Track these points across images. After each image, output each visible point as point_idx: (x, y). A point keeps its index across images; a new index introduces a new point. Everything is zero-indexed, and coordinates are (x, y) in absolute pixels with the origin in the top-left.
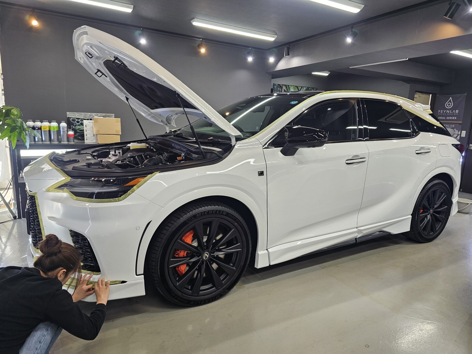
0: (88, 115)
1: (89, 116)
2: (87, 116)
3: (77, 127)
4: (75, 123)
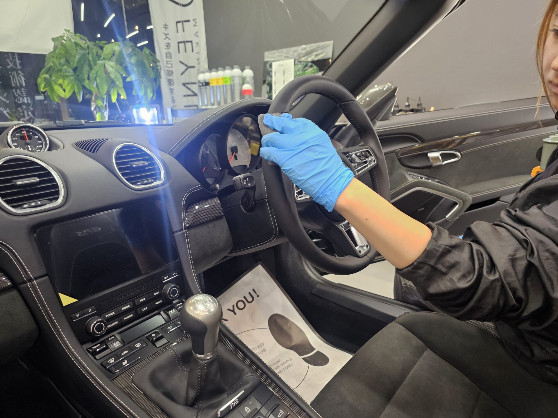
0: (291, 52)
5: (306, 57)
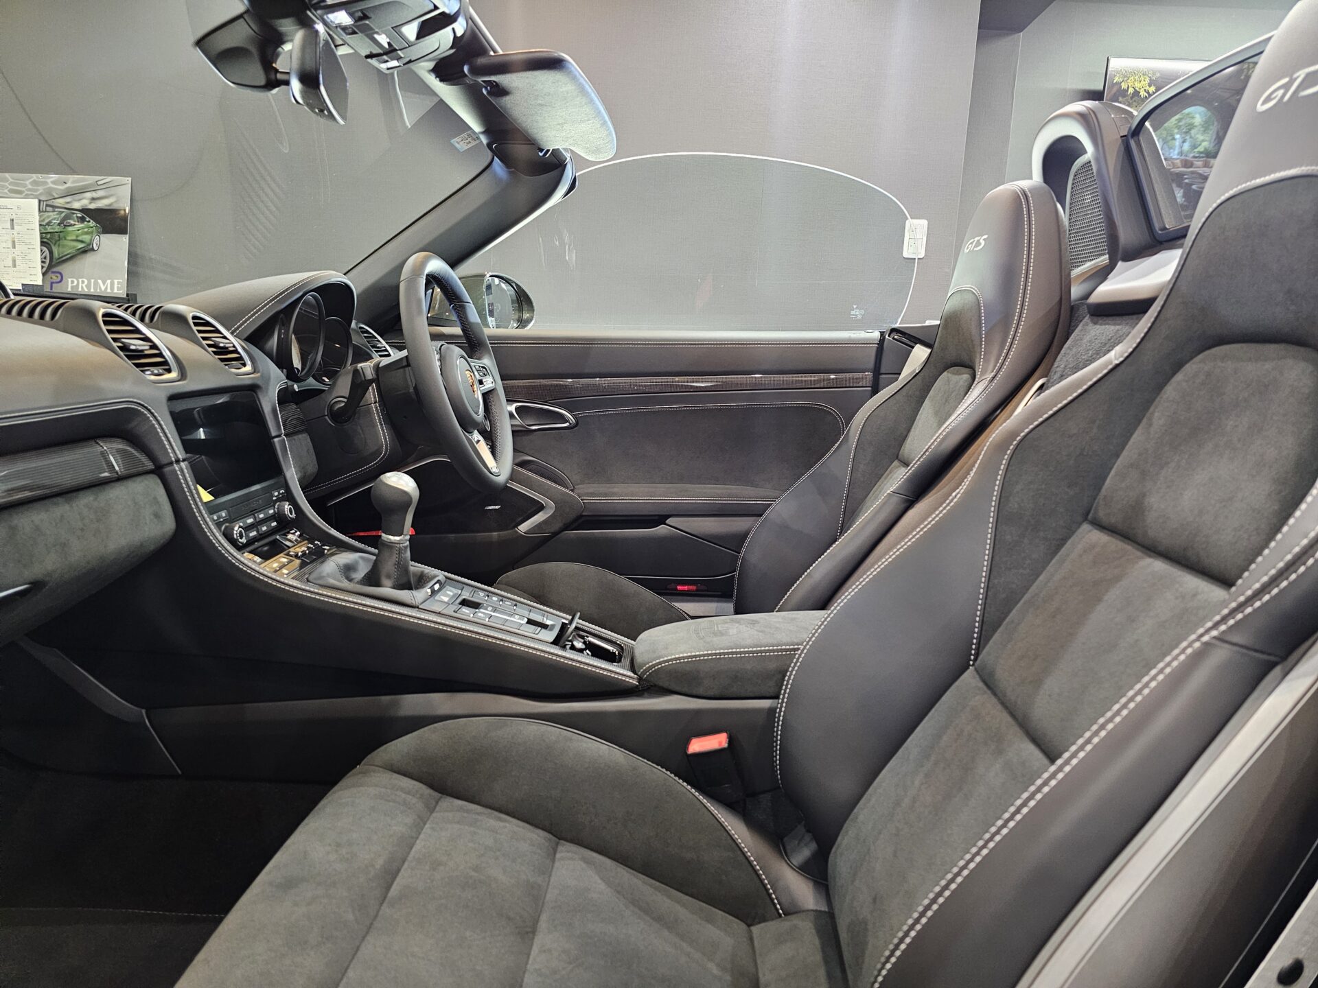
0: (27, 182)
1: (30, 187)
2: (25, 186)
5: (68, 199)
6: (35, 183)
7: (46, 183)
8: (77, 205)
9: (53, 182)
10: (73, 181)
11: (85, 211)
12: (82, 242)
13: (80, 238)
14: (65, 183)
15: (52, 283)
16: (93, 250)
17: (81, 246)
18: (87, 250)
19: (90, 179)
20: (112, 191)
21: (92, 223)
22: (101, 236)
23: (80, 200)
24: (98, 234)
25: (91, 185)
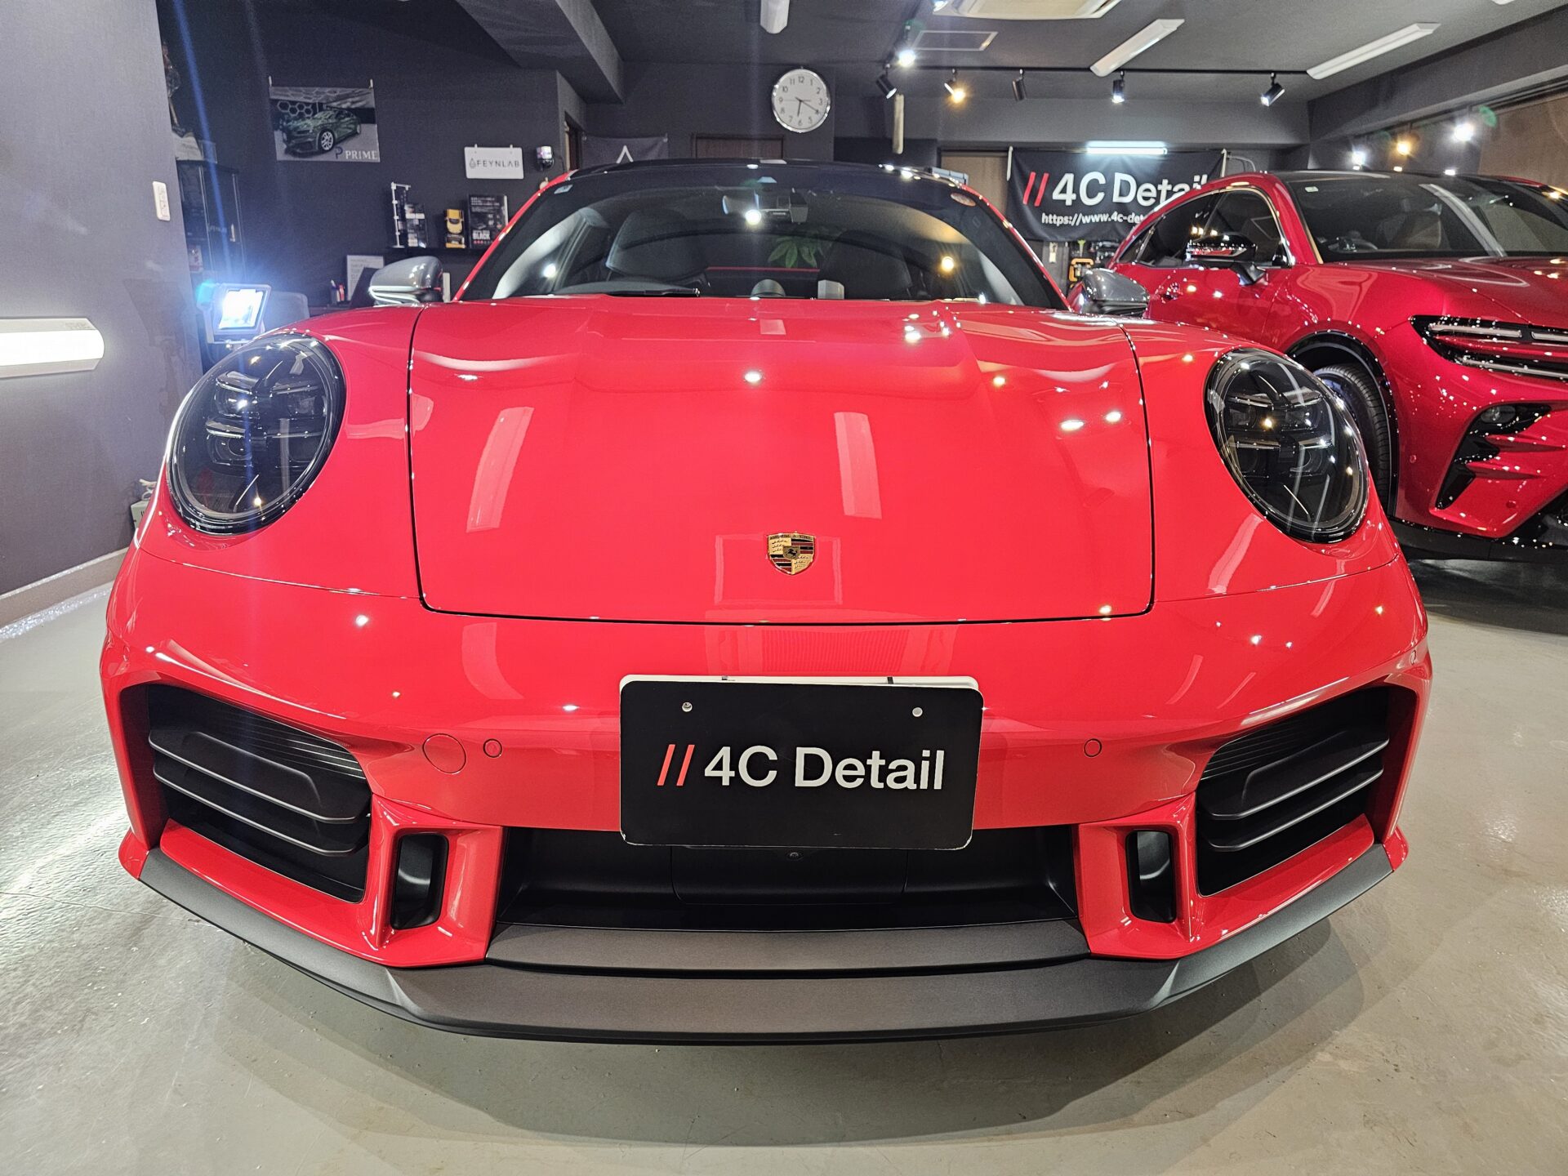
3: (291, 123)
4: (287, 114)
6: (317, 93)
7: (324, 93)
8: (344, 106)
9: (329, 92)
10: (339, 91)
11: (349, 109)
12: (350, 128)
13: (350, 126)
14: (335, 92)
15: (337, 154)
16: (357, 133)
17: (350, 131)
18: (354, 134)
19: (349, 91)
20: (364, 97)
21: (355, 117)
22: (362, 125)
23: (346, 103)
24: (359, 123)
25: (350, 94)
